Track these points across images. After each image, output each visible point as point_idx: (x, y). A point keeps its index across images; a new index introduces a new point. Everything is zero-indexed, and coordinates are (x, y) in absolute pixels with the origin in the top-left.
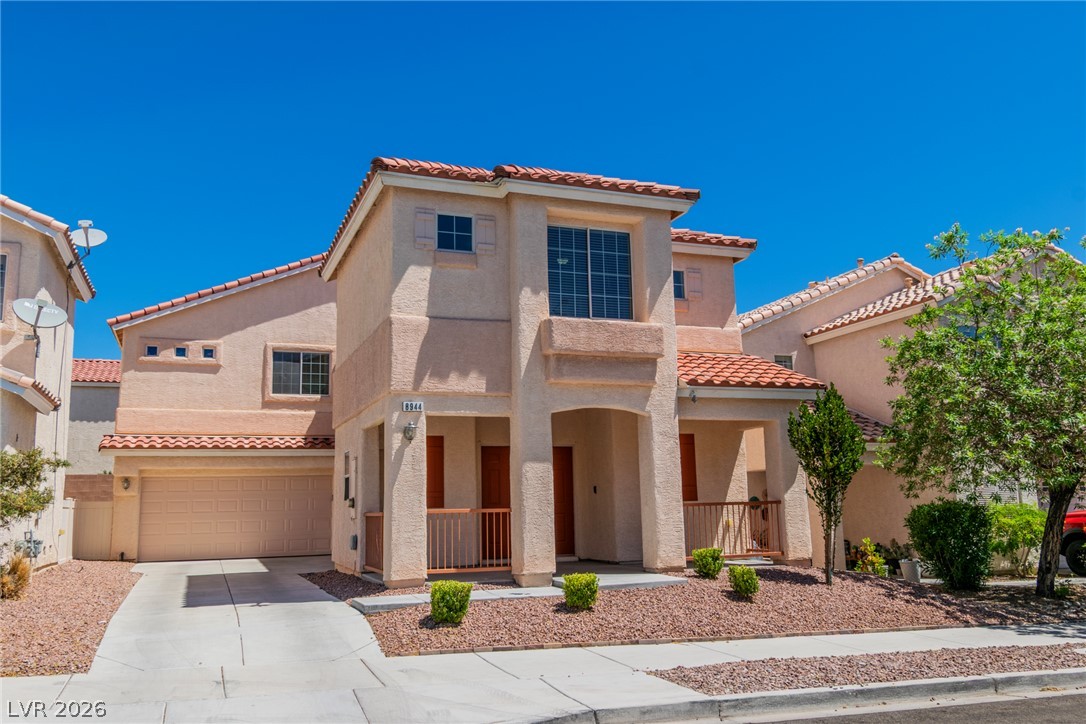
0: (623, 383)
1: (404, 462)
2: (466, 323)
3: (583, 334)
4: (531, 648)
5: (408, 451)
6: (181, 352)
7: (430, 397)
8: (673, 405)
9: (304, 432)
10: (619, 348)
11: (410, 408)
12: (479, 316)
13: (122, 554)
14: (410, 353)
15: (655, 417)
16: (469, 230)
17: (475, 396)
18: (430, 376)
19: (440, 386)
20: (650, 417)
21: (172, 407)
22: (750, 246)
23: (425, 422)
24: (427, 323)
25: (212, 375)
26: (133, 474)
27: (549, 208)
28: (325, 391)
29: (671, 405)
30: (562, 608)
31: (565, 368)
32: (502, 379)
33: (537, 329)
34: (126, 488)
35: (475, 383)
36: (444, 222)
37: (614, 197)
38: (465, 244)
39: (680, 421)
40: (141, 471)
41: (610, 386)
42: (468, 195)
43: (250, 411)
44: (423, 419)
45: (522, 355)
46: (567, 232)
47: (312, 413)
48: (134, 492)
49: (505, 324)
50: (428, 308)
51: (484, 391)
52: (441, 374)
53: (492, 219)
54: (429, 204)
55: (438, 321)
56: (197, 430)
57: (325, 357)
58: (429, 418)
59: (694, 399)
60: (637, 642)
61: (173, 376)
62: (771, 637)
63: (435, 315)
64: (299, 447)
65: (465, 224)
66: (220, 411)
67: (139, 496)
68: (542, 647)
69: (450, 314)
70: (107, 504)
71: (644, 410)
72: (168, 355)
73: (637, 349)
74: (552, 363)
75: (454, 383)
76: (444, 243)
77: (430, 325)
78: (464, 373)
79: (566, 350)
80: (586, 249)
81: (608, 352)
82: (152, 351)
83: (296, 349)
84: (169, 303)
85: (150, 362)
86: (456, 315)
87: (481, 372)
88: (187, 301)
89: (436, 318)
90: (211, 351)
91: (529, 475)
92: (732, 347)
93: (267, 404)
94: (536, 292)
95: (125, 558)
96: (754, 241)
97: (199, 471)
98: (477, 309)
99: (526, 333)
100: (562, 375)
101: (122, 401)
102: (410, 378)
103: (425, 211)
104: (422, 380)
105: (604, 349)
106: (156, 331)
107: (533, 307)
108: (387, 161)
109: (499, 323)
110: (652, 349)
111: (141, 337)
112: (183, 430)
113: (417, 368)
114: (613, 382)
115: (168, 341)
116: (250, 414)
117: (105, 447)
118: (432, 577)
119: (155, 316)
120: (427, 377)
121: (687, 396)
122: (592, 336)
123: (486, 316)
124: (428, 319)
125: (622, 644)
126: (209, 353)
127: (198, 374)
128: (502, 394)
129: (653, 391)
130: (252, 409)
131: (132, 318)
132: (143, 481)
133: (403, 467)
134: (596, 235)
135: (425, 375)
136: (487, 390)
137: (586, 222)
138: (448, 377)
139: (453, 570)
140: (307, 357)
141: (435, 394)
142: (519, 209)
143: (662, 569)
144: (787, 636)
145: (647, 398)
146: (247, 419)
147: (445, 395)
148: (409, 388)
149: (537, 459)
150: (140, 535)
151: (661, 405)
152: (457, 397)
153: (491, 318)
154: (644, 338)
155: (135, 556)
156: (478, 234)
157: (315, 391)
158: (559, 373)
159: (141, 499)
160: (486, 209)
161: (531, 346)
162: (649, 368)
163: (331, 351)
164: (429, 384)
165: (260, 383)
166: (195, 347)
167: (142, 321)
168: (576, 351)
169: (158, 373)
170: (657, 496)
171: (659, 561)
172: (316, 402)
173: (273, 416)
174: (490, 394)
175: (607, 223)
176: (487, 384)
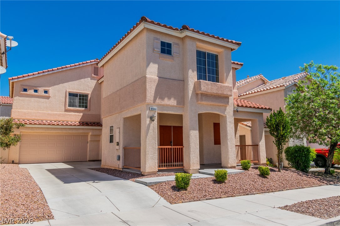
0: (219, 104)
1: (150, 129)
2: (170, 80)
3: (210, 87)
4: (218, 198)
5: (152, 125)
6: (36, 91)
7: (158, 105)
8: (232, 113)
9: (79, 121)
10: (220, 92)
11: (153, 109)
12: (174, 78)
13: (13, 161)
14: (152, 89)
15: (227, 116)
16: (171, 48)
17: (173, 106)
18: (159, 98)
19: (162, 102)
20: (226, 116)
21: (33, 110)
22: (242, 65)
23: (157, 115)
24: (158, 79)
25: (47, 100)
26: (18, 133)
27: (197, 43)
28: (86, 107)
30: (215, 181)
31: (204, 98)
32: (182, 101)
33: (194, 84)
35: (173, 102)
36: (163, 44)
37: (217, 41)
38: (169, 52)
39: (234, 118)
40: (21, 132)
41: (215, 105)
43: (60, 113)
44: (156, 113)
45: (189, 93)
47: (82, 114)
49: (182, 81)
50: (158, 74)
51: (176, 105)
52: (162, 99)
53: (178, 44)
54: (158, 36)
55: (161, 79)
56: (41, 118)
57: (86, 96)
58: (158, 113)
59: (237, 111)
60: (248, 194)
61: (33, 99)
62: (283, 190)
63: (160, 77)
64: (78, 125)
65: (169, 45)
66: (50, 112)
68: (221, 198)
69: (165, 77)
71: (224, 114)
72: (31, 92)
74: (200, 96)
75: (166, 102)
76: (163, 51)
77: (159, 80)
78: (169, 98)
79: (205, 92)
80: (206, 59)
81: (217, 93)
82: (25, 90)
83: (76, 92)
84: (32, 74)
85: (24, 94)
86: (167, 77)
87: (175, 98)
88: (38, 73)
90: (47, 91)
91: (192, 135)
92: (236, 96)
93: (66, 111)
94: (193, 71)
95: (14, 163)
96: (243, 63)
97: (42, 133)
98: (174, 76)
99: (191, 85)
101: (14, 107)
102: (152, 99)
103: (157, 39)
104: (156, 99)
105: (215, 92)
106: (27, 83)
107: (192, 76)
109: (180, 81)
110: (229, 93)
111: (21, 85)
112: (36, 118)
114: (217, 104)
115: (31, 87)
116: (61, 114)
118: (159, 171)
119: (27, 78)
120: (158, 98)
121: (236, 110)
122: (212, 87)
123: (176, 79)
124: (158, 78)
125: (244, 195)
126: (46, 92)
127: (42, 99)
128: (181, 106)
129: (227, 108)
130: (61, 112)
131: (23, 77)
133: (150, 131)
134: (209, 54)
135: (157, 98)
136: (177, 104)
137: (206, 49)
138: (164, 99)
139: (165, 168)
140: (80, 96)
141: (160, 105)
142: (188, 42)
143: (230, 167)
144: (287, 190)
145: (225, 110)
146: (59, 115)
147: (163, 105)
148: (152, 102)
149: (194, 129)
150: (20, 154)
151: (229, 112)
152: (168, 106)
153: (178, 79)
154: (227, 90)
155: (18, 162)
156: (174, 49)
157: (83, 107)
158: (202, 100)
160: (176, 41)
161: (192, 90)
162: (227, 100)
163: (89, 94)
164: (158, 101)
165: (64, 103)
166: (41, 90)
167: (22, 79)
168: (208, 92)
169: (27, 98)
170: (228, 143)
171: (229, 164)
172: (83, 110)
173: (68, 114)
174: (178, 106)
175: (212, 50)
176: (177, 102)
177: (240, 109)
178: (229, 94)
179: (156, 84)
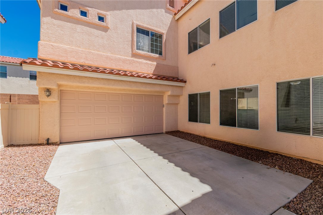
6: (84, 13)
9: (152, 73)
13: (48, 140)
21: (79, 47)
25: (104, 33)
26: (53, 87)
28: (161, 54)
34: (48, 96)
40: (59, 86)
43: (126, 57)
47: (155, 63)
48: (55, 98)
57: (161, 36)
61: (79, 28)
64: (151, 78)
66: (109, 54)
67: (59, 102)
70: (36, 106)
72: (75, 13)
82: (64, 8)
83: (148, 28)
85: (62, 14)
90: (103, 18)
93: (134, 55)
95: (50, 142)
97: (98, 88)
101: (42, 37)
115: (74, 4)
116: (126, 59)
117: (25, 62)
126: (101, 18)
127: (95, 30)
130: (126, 56)
132: (61, 93)
140: (153, 35)
146: (124, 61)
150: (60, 126)
155: (57, 140)
157: (156, 53)
159: (61, 103)
163: (163, 34)
165: (130, 43)
166: (93, 13)
169: (68, 23)
172: (157, 58)
173: (137, 62)
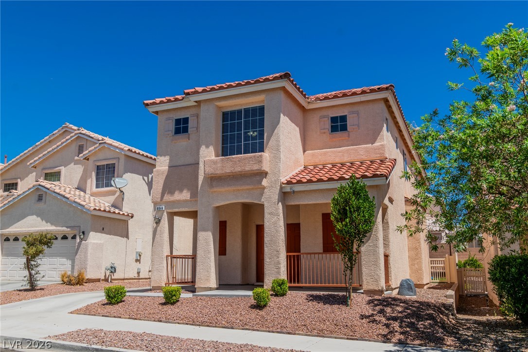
1: (157, 234)
2: (182, 167)
5: (159, 228)
10: (238, 169)
11: (159, 209)
12: (189, 163)
14: (160, 184)
15: (266, 204)
16: (187, 123)
17: (186, 201)
19: (171, 198)
20: (263, 205)
23: (166, 215)
24: (167, 170)
27: (216, 104)
29: (276, 197)
31: (215, 183)
32: (197, 192)
35: (185, 195)
36: (178, 122)
38: (185, 130)
42: (187, 107)
44: (165, 214)
46: (233, 113)
50: (169, 163)
51: (189, 198)
52: (172, 193)
53: (196, 115)
54: (171, 115)
55: (172, 168)
58: (168, 213)
59: (294, 192)
63: (171, 165)
65: (186, 120)
69: (178, 164)
71: (260, 201)
73: (247, 168)
74: (209, 181)
75: (177, 196)
76: (177, 131)
77: (168, 171)
78: (181, 191)
79: (211, 174)
86: (180, 164)
87: (188, 190)
89: (171, 167)
92: (379, 155)
96: (388, 85)
99: (201, 168)
100: (213, 187)
102: (159, 196)
103: (170, 119)
104: (164, 196)
105: (230, 171)
107: (208, 155)
108: (146, 102)
109: (195, 165)
113: (162, 191)
120: (166, 195)
121: (289, 191)
123: (192, 163)
124: (168, 168)
128: (195, 199)
129: (265, 190)
134: (246, 111)
136: (191, 198)
137: (241, 105)
138: (174, 193)
141: (169, 202)
145: (262, 194)
147: (173, 202)
148: (159, 200)
149: (205, 230)
151: (270, 197)
152: (179, 202)
154: (251, 162)
156: (191, 124)
160: (193, 112)
161: (204, 174)
162: (258, 178)
164: (167, 198)
174: (191, 200)
175: (253, 102)
176: (191, 195)
177: (298, 188)
178: (256, 168)
179: (164, 177)
